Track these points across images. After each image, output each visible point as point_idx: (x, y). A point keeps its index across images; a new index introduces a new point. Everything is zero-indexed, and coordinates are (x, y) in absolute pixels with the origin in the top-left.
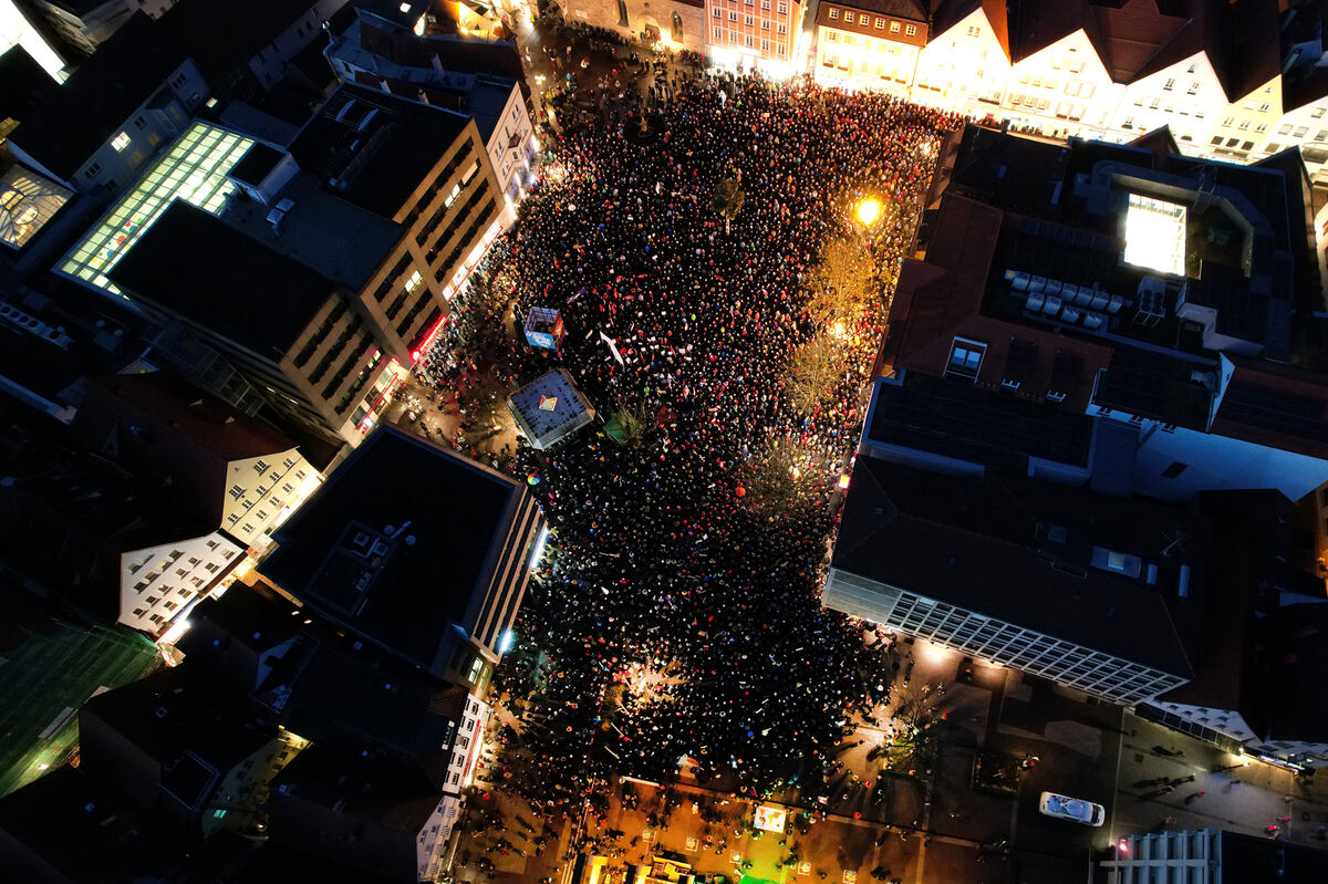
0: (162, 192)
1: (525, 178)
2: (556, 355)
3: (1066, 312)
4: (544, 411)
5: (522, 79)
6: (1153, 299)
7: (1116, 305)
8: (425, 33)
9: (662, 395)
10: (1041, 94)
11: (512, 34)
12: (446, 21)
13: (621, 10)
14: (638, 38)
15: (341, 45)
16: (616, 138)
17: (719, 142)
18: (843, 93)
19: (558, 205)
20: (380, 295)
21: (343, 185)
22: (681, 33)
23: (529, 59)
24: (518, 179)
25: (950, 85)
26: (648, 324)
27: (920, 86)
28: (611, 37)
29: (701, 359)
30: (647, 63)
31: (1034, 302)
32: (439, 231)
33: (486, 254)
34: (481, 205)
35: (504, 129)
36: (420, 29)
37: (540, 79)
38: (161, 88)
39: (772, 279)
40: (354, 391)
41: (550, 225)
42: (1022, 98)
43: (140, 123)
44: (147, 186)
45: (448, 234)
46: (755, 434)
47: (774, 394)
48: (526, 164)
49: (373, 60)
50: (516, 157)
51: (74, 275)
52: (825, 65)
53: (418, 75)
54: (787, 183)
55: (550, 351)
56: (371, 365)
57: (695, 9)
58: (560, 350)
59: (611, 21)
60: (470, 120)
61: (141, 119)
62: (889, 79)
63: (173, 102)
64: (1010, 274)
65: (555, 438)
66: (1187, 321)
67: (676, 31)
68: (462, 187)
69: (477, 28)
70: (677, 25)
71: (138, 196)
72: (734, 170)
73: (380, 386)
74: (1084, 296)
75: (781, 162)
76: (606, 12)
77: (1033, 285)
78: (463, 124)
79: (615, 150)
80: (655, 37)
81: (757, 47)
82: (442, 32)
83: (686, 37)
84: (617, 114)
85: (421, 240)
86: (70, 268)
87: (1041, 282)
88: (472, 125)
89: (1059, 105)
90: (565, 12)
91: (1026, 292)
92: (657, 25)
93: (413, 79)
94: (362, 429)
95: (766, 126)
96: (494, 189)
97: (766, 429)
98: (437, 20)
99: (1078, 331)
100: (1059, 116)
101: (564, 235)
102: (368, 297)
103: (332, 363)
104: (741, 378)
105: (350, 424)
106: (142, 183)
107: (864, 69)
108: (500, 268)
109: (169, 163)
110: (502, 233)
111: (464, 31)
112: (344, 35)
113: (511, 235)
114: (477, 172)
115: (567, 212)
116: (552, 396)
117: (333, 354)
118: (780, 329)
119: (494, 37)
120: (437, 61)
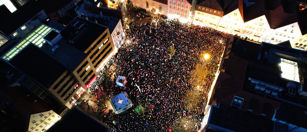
0: (30, 40)
1: (120, 42)
2: (124, 88)
3: (267, 91)
4: (119, 103)
5: (122, 19)
6: (292, 89)
7: (281, 90)
8: (100, 6)
9: (150, 101)
10: (251, 30)
11: (120, 8)
12: (105, 4)
13: (147, 4)
14: (151, 11)
15: (79, 8)
16: (144, 34)
17: (169, 36)
18: (200, 27)
19: (128, 49)
20: (78, 72)
21: (73, 42)
22: (161, 10)
23: (124, 14)
24: (118, 43)
25: (227, 27)
26: (148, 82)
27: (220, 26)
28: (144, 11)
29: (161, 92)
30: (152, 17)
31: (257, 87)
32: (97, 55)
33: (109, 61)
34: (108, 49)
35: (116, 31)
36: (98, 5)
37: (126, 19)
38: (36, 16)
39: (181, 72)
40: (70, 95)
41: (125, 54)
42: (245, 31)
43: (29, 24)
44: (27, 39)
45: (99, 56)
46: (175, 114)
47: (180, 103)
48: (121, 39)
49: (86, 12)
50: (118, 37)
51: (5, 60)
52: (196, 20)
53: (97, 16)
54: (185, 48)
55: (122, 87)
56: (75, 88)
57: (165, 5)
58: (125, 87)
59: (144, 7)
60: (107, 28)
61: (29, 23)
62: (212, 24)
63: (38, 19)
64: (250, 79)
65: (121, 111)
66: (302, 96)
67: (160, 10)
68: (104, 44)
69: (112, 6)
70: (160, 8)
71: (25, 41)
72: (172, 44)
73: (77, 93)
74: (272, 87)
75: (184, 42)
76: (143, 4)
77: (257, 83)
78: (106, 29)
79: (143, 37)
80: (155, 11)
81: (180, 15)
82: (104, 7)
83: (162, 11)
84: (144, 28)
85: (91, 58)
86: (4, 58)
87: (259, 82)
88: (108, 29)
89: (255, 33)
90: (134, 4)
91: (255, 84)
92: (155, 8)
93: (95, 17)
94: (72, 104)
95: (181, 33)
96: (112, 45)
97: (178, 113)
98: (103, 4)
99: (270, 96)
100: (255, 36)
101: (129, 57)
102: (75, 73)
103: (64, 88)
104: (172, 98)
105: (68, 103)
106: (27, 38)
107: (206, 21)
108: (112, 64)
109: (34, 33)
110: (113, 55)
111: (109, 6)
112: (81, 6)
113: (116, 56)
114: (108, 41)
115: (130, 51)
116: (122, 100)
117: (65, 86)
118: (182, 85)
119: (116, 8)
120: (101, 13)
